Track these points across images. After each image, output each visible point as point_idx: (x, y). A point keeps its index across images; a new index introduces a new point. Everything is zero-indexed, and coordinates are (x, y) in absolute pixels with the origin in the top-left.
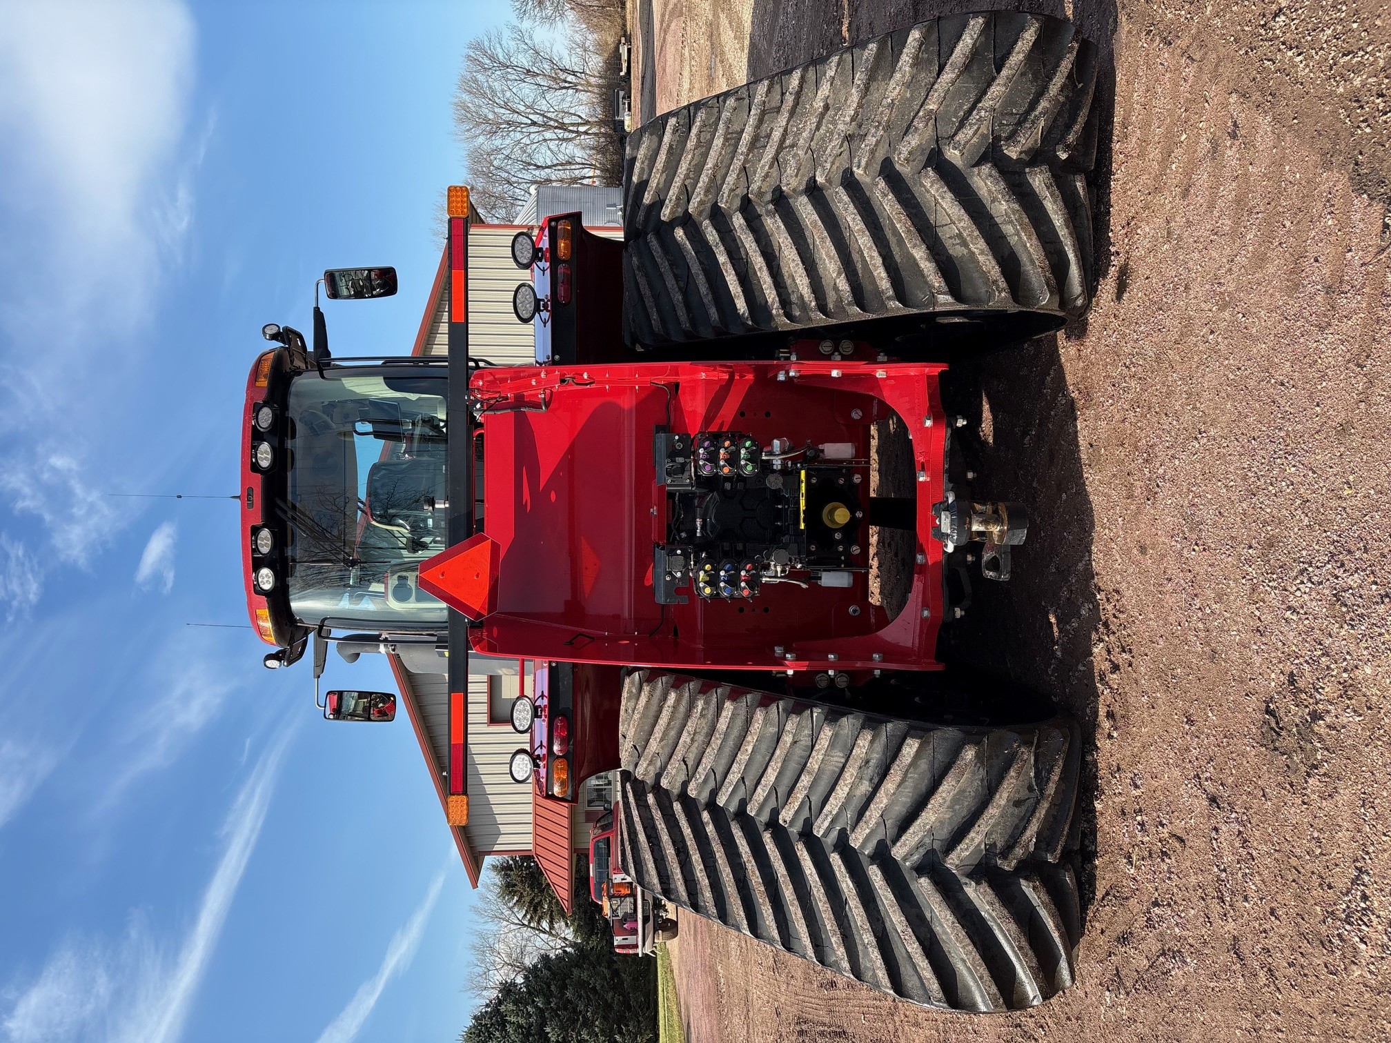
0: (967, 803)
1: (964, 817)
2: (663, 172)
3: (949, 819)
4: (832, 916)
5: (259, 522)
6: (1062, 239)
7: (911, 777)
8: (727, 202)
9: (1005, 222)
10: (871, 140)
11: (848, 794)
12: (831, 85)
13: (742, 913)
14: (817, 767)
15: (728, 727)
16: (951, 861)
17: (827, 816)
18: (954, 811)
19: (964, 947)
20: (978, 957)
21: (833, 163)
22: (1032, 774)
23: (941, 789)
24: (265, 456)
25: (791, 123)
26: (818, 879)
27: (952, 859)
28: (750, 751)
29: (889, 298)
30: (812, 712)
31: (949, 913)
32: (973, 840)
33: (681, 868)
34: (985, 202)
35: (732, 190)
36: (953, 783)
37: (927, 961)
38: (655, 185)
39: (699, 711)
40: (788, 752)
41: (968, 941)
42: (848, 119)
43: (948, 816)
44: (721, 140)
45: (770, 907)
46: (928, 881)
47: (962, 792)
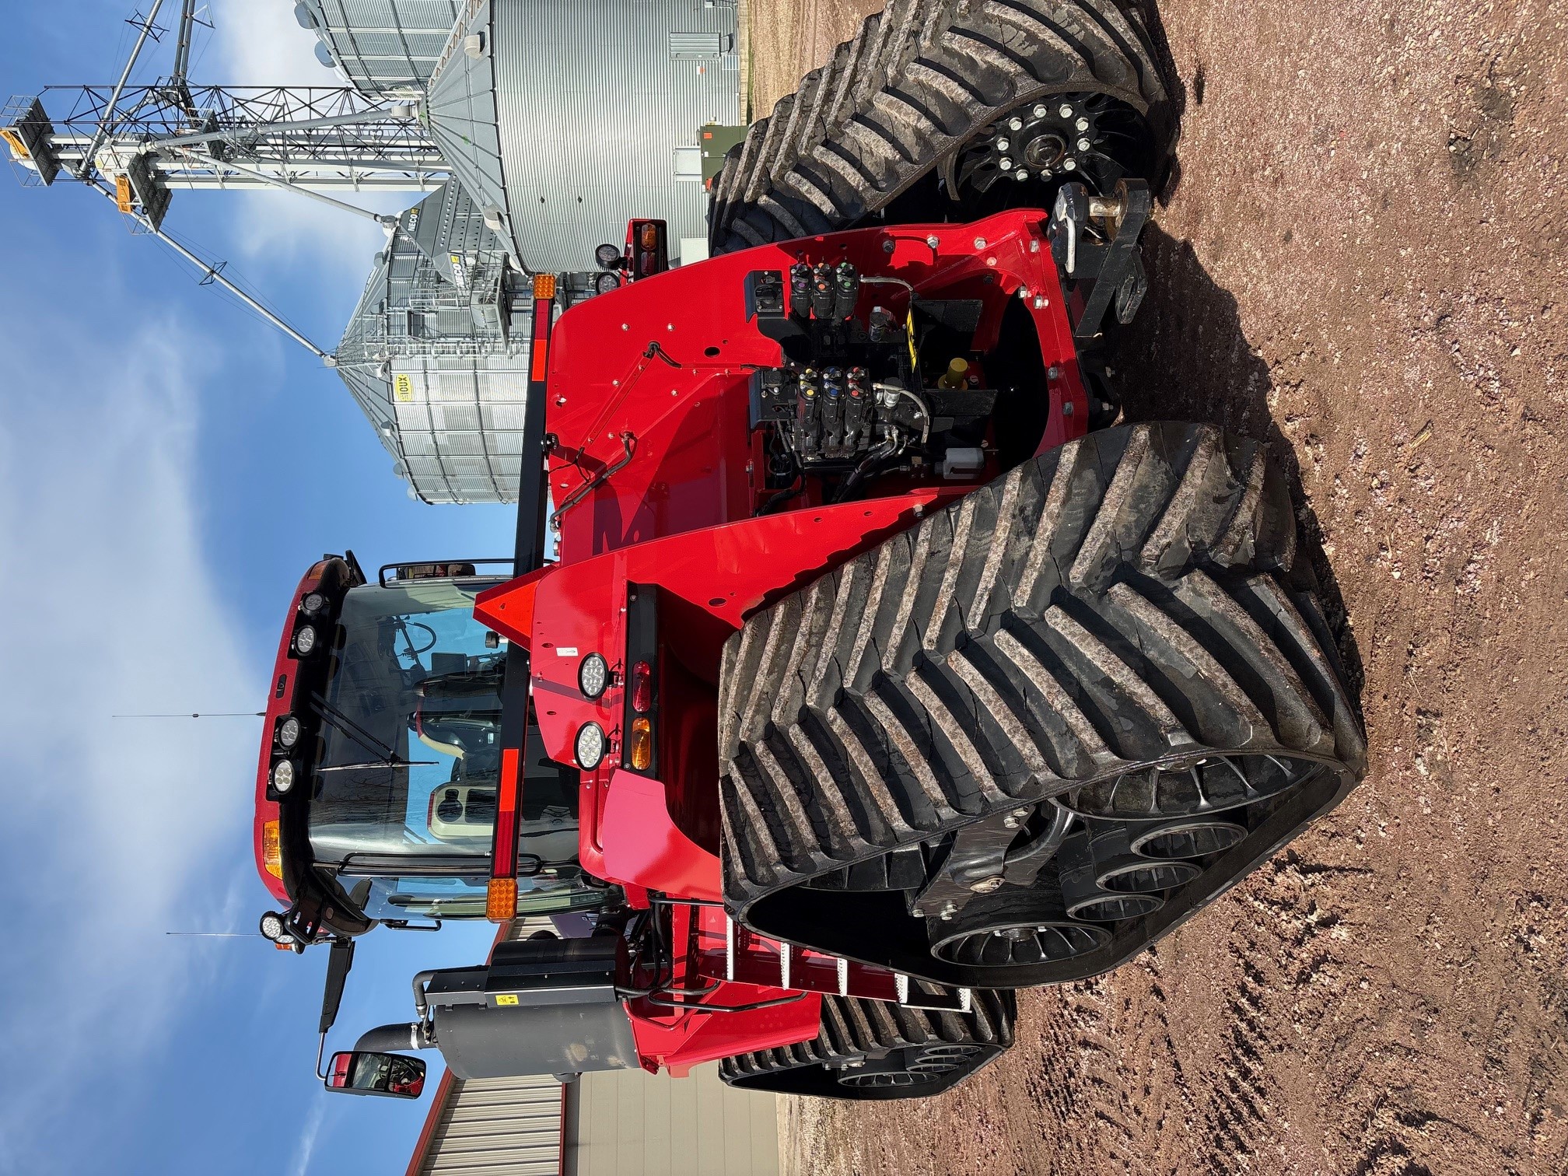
0: (1153, 500)
1: (1154, 513)
2: (745, 172)
3: (1135, 521)
4: (1009, 712)
5: (288, 712)
6: (1129, 43)
7: (1078, 494)
8: (806, 148)
9: (1069, 24)
10: (933, 15)
11: (1004, 555)
12: (893, 10)
13: (890, 801)
14: (961, 552)
15: (850, 594)
16: (1148, 553)
17: (982, 596)
18: (1139, 511)
19: (1191, 651)
20: (1213, 661)
21: (901, 56)
22: (1228, 473)
23: (1116, 478)
24: (307, 640)
25: (860, 61)
26: (983, 679)
27: (1148, 550)
28: (878, 599)
29: (969, 104)
30: (948, 513)
31: (1159, 614)
32: (1170, 523)
33: (805, 808)
34: (1047, 15)
35: (810, 138)
36: (1130, 468)
37: (1145, 685)
38: (737, 185)
39: (814, 602)
40: (925, 567)
41: (1194, 643)
42: (910, 18)
43: (1133, 519)
44: (798, 112)
45: (926, 765)
46: (1123, 586)
47: (1143, 488)
